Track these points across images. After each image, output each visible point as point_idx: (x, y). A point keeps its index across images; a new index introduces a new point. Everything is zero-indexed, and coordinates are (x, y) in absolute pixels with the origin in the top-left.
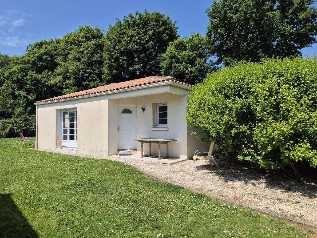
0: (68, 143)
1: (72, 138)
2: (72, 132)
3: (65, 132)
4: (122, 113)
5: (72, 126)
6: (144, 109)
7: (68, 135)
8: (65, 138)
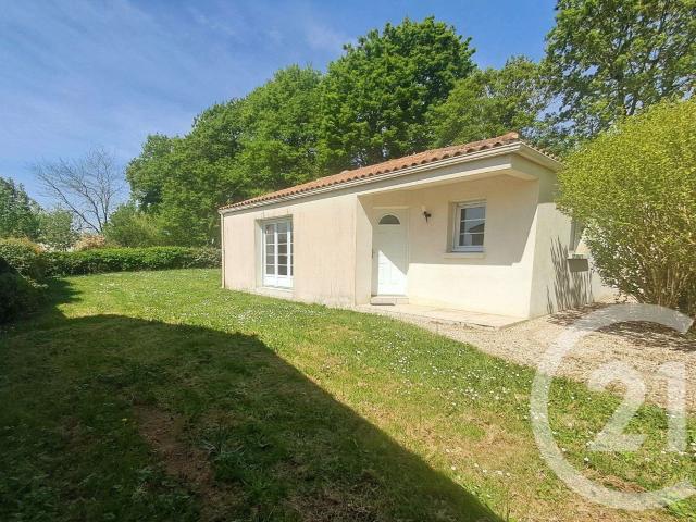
0: (275, 280)
1: (283, 271)
2: (283, 260)
3: (270, 260)
4: (381, 223)
5: (283, 249)
6: (427, 215)
7: (276, 265)
8: (270, 270)
